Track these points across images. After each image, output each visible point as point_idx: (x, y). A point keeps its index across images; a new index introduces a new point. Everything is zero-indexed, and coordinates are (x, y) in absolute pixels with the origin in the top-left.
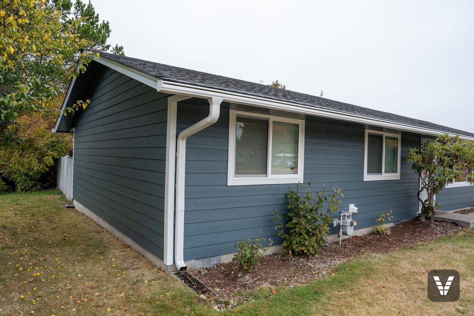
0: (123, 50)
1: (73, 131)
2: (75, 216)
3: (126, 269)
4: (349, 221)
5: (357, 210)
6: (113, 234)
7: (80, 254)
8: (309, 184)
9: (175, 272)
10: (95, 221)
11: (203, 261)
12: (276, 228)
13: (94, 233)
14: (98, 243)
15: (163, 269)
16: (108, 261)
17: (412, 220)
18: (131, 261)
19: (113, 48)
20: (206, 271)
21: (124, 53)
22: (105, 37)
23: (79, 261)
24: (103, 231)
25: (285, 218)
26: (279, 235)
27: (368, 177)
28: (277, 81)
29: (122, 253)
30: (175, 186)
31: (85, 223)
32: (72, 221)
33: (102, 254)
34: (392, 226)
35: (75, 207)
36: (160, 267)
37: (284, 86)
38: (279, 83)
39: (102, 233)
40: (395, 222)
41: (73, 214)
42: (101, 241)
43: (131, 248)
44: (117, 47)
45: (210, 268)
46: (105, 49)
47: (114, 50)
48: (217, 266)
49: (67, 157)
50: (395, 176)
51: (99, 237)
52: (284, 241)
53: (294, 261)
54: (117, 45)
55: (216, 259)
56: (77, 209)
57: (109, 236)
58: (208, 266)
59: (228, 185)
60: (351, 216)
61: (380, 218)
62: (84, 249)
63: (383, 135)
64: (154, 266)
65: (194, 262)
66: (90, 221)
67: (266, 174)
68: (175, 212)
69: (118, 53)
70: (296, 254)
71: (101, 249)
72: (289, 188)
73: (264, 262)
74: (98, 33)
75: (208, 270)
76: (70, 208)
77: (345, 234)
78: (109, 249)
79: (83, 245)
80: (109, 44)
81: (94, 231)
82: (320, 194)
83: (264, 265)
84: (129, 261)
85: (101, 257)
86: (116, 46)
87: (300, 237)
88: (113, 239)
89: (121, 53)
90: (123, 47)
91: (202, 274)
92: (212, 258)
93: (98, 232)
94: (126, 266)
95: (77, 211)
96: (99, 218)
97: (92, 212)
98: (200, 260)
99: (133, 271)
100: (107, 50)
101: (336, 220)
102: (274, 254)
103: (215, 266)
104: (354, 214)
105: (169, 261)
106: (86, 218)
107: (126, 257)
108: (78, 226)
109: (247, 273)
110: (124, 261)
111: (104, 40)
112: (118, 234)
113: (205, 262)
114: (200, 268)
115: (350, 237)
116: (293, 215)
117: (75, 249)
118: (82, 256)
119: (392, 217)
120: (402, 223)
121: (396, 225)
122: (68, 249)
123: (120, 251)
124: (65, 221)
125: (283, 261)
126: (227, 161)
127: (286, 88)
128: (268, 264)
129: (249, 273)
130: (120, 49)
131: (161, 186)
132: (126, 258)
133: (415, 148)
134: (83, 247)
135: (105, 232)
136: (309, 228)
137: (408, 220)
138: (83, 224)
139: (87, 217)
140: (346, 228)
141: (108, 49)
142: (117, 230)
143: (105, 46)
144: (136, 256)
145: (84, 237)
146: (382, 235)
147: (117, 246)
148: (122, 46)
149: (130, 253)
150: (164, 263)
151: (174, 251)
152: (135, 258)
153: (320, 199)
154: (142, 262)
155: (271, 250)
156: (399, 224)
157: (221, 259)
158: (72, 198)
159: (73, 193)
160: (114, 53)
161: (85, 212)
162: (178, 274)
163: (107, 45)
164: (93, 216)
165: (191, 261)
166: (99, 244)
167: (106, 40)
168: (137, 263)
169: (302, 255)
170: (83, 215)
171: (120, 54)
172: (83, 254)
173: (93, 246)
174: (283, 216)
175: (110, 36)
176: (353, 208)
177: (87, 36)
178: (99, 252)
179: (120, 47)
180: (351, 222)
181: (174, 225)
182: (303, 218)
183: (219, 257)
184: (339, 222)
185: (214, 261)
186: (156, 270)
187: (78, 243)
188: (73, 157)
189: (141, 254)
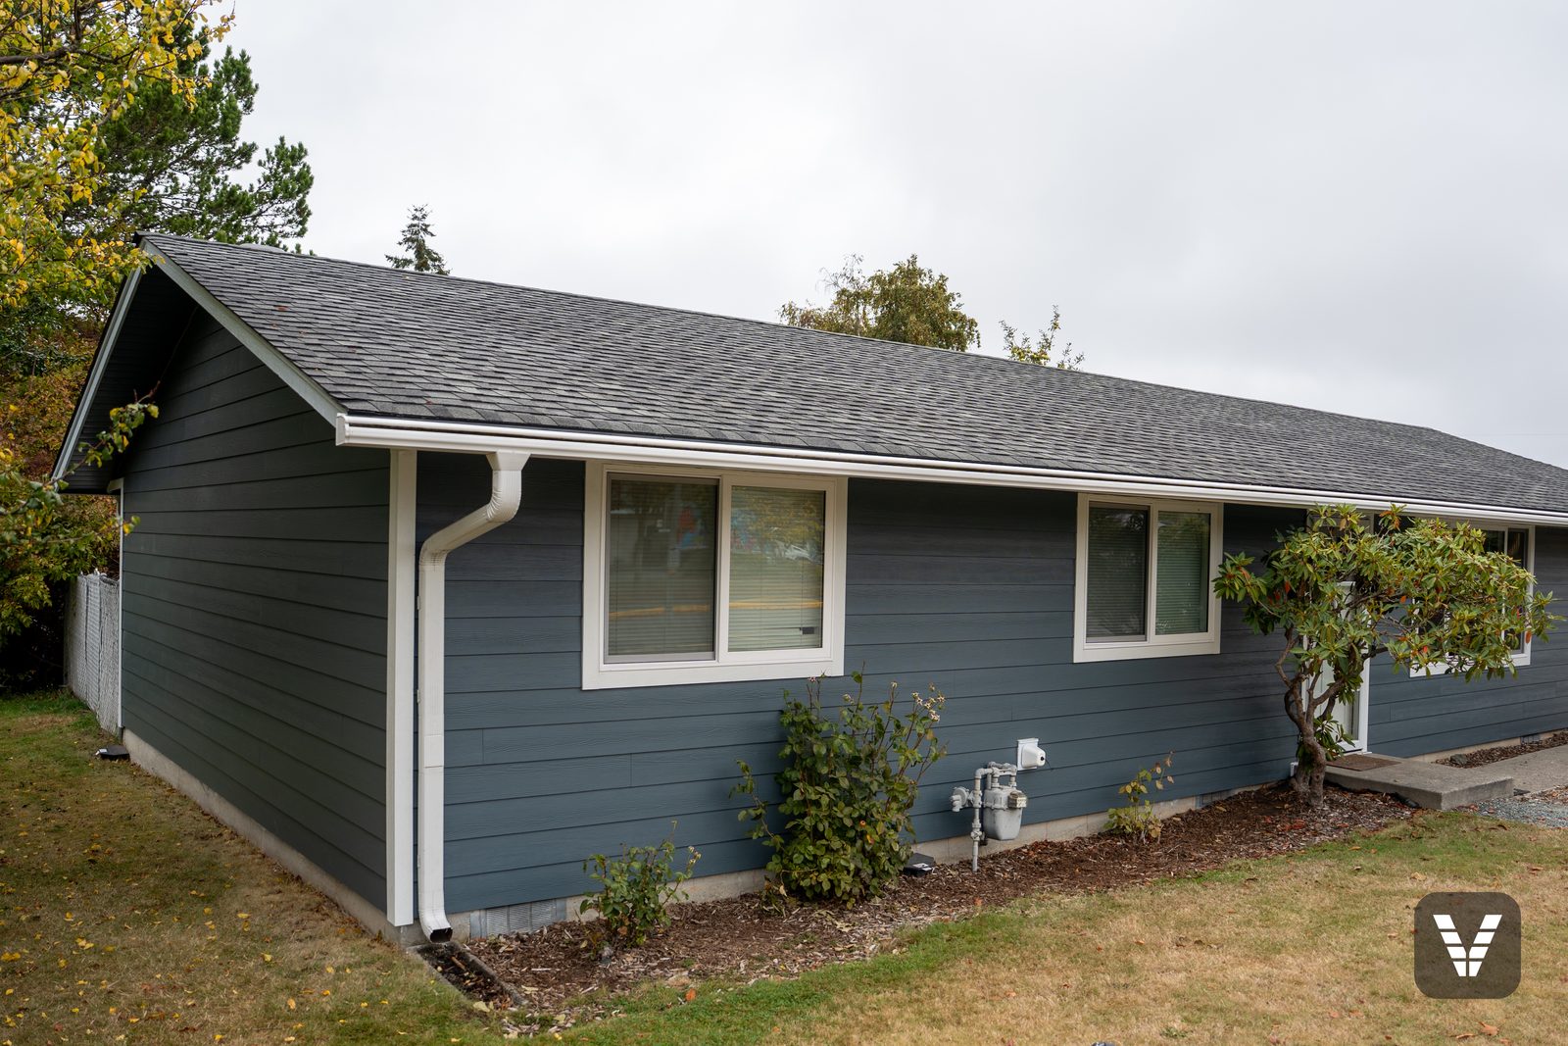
0: (304, 160)
1: (119, 490)
2: (130, 788)
3: (279, 939)
4: (1003, 793)
5: (1042, 759)
6: (252, 841)
7: (143, 901)
8: (859, 678)
9: (418, 947)
10: (198, 801)
11: (508, 915)
12: (742, 814)
13: (190, 841)
14: (201, 869)
15: (387, 938)
16: (226, 919)
17: (1269, 789)
18: (294, 920)
19: (267, 150)
20: (515, 945)
21: (311, 171)
22: (232, 119)
23: (138, 921)
24: (221, 835)
25: (781, 785)
26: (754, 838)
27: (1087, 650)
28: (914, 257)
29: (271, 897)
30: (415, 696)
31: (162, 810)
32: (120, 804)
33: (208, 900)
34: (1190, 810)
35: (132, 757)
36: (380, 932)
37: (942, 276)
38: (919, 265)
39: (215, 841)
40: (1203, 795)
41: (123, 780)
42: (211, 865)
43: (302, 883)
44: (281, 147)
45: (530, 937)
46: (237, 162)
47: (270, 158)
48: (550, 929)
49: (97, 575)
50: (1204, 643)
51: (204, 851)
52: (773, 857)
53: (797, 916)
54: (282, 139)
55: (549, 909)
56: (138, 762)
57: (238, 848)
58: (523, 931)
59: (584, 688)
60: (1014, 779)
61: (1129, 783)
62: (156, 886)
63: (1149, 507)
64: (362, 932)
65: (480, 917)
66: (179, 801)
67: (713, 649)
68: (416, 771)
69: (285, 172)
70: (809, 894)
71: (206, 886)
72: (786, 694)
73: (702, 919)
74: (209, 99)
75: (522, 941)
76: (113, 758)
77: (990, 834)
78: (233, 885)
79: (153, 875)
80: (249, 143)
81: (191, 834)
82: (883, 712)
83: (700, 926)
84: (289, 919)
85: (207, 910)
86: (278, 143)
87: (819, 843)
88: (250, 857)
89: (297, 169)
90: (305, 147)
91: (501, 951)
92: (536, 909)
93: (202, 838)
94: (277, 931)
95: (139, 769)
96: (211, 792)
97: (185, 772)
98: (499, 911)
99: (297, 945)
100: (244, 165)
101: (963, 789)
102: (744, 897)
103: (545, 931)
104: (1028, 772)
105: (400, 914)
106: (166, 793)
107: (283, 907)
108: (137, 820)
109: (632, 947)
110: (275, 919)
111: (230, 128)
112: (267, 842)
113: (514, 919)
114: (500, 935)
115: (1025, 847)
116: (800, 777)
117: (126, 889)
118: (147, 907)
119: (1170, 779)
120: (1230, 798)
121: (1207, 807)
122: (106, 887)
123: (265, 892)
124: (97, 803)
125: (762, 915)
126: (581, 617)
127: (947, 283)
128: (713, 925)
129: (638, 946)
130: (292, 158)
131: (377, 693)
132: (282, 912)
133: (1242, 554)
134: (152, 882)
135: (225, 836)
136: (845, 816)
137: (1255, 789)
138: (155, 813)
139: (172, 790)
140: (994, 815)
141: (247, 161)
142: (264, 829)
143: (237, 148)
144: (314, 905)
145: (158, 854)
146: (1132, 839)
147: (258, 877)
148: (300, 145)
149: (296, 895)
150: (388, 919)
151: (416, 883)
152: (312, 910)
153: (880, 725)
154: (329, 921)
155: (736, 884)
156: (1218, 803)
157: (568, 911)
158: (120, 725)
159: (122, 707)
160: (271, 169)
161: (162, 774)
162: (427, 951)
163: (244, 144)
164: (193, 787)
165: (472, 914)
166: (203, 872)
167: (236, 129)
168: (312, 924)
169: (829, 899)
170: (158, 781)
171: (296, 173)
172: (149, 902)
173: (186, 877)
174: (776, 779)
175: (254, 107)
176: (1031, 752)
177: (166, 119)
178: (202, 895)
179: (292, 147)
180: (1009, 798)
181: (416, 809)
182: (827, 785)
183: (559, 904)
184: (971, 797)
185: (544, 916)
186: (364, 941)
187: (137, 870)
188: (120, 580)
189: (332, 900)
